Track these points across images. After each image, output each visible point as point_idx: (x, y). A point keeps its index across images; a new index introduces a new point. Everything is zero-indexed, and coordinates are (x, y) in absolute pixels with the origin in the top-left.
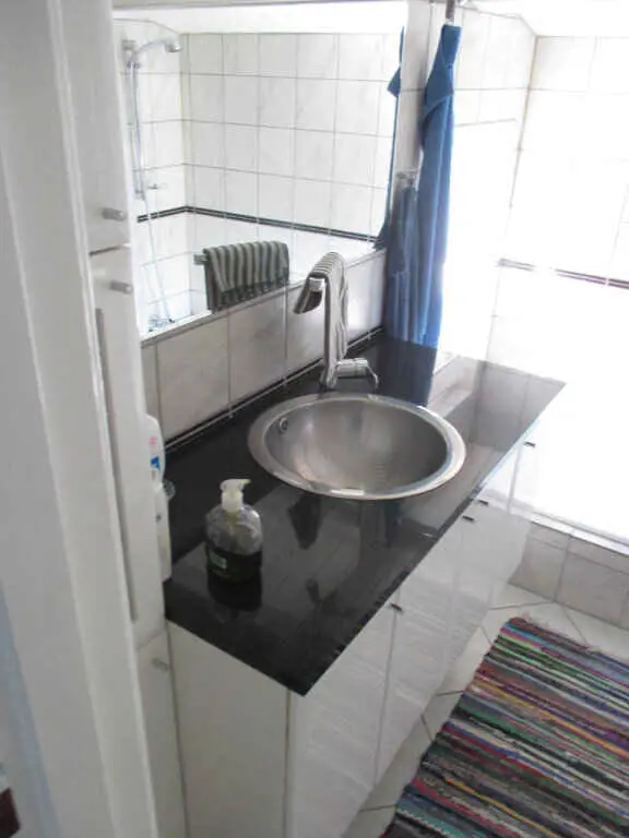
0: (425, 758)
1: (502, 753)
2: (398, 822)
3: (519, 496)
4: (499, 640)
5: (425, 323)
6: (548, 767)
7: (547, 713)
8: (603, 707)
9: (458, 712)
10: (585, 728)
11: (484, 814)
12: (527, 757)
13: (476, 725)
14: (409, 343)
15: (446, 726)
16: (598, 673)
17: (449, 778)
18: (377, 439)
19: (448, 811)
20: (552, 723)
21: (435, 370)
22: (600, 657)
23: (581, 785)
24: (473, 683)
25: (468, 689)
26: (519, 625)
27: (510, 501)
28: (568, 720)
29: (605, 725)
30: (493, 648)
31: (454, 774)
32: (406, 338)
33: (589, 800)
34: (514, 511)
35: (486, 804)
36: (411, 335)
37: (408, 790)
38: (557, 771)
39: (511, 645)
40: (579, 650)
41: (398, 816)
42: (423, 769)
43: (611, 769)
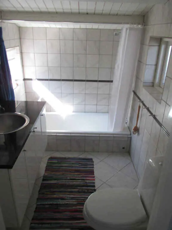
0: (39, 191)
1: (55, 184)
2: (38, 206)
3: (43, 131)
4: (48, 163)
5: (11, 96)
6: (65, 182)
7: (61, 173)
8: (72, 167)
9: (43, 180)
10: (70, 172)
11: (55, 196)
12: (60, 182)
13: (48, 181)
14: (8, 101)
15: (42, 184)
16: (70, 161)
17: (45, 193)
18: (8, 122)
19: (48, 199)
20: (63, 174)
21: (16, 107)
22: (69, 158)
23: (72, 182)
24: (45, 173)
25: (44, 175)
26: (51, 158)
27: (41, 132)
28: (66, 172)
29: (74, 170)
30: (47, 165)
31: (46, 192)
32: (7, 100)
33: (74, 184)
34: (43, 134)
35: (55, 194)
36: (8, 99)
37: (38, 199)
38: (67, 182)
39: (51, 163)
40: (65, 158)
41: (37, 205)
42: (39, 194)
43: (77, 177)
